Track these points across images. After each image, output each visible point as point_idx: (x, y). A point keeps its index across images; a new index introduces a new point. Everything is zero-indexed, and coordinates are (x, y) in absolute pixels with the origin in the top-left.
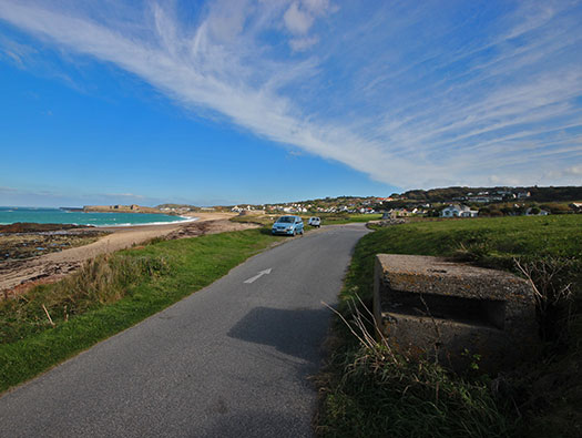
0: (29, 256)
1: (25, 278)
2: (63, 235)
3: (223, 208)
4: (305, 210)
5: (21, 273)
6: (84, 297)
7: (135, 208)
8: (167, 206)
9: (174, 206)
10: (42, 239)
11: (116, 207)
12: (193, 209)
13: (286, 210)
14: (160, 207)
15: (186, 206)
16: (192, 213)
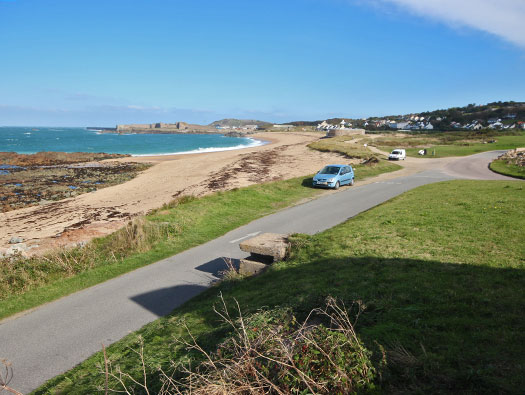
0: (62, 197)
1: (67, 224)
2: (95, 169)
3: (305, 124)
4: (430, 126)
5: (61, 219)
6: (130, 249)
7: (182, 127)
8: (225, 122)
9: (236, 123)
10: (73, 174)
11: (158, 126)
12: (263, 127)
13: (399, 126)
14: (217, 124)
15: (252, 123)
16: (260, 134)
